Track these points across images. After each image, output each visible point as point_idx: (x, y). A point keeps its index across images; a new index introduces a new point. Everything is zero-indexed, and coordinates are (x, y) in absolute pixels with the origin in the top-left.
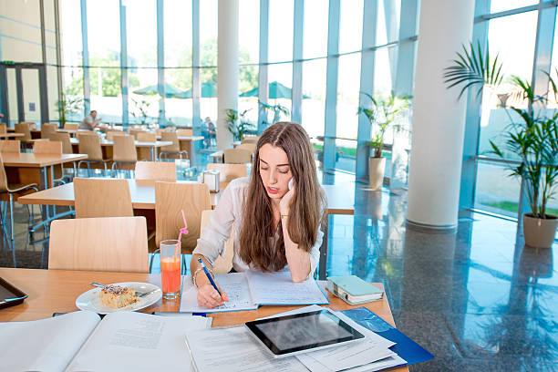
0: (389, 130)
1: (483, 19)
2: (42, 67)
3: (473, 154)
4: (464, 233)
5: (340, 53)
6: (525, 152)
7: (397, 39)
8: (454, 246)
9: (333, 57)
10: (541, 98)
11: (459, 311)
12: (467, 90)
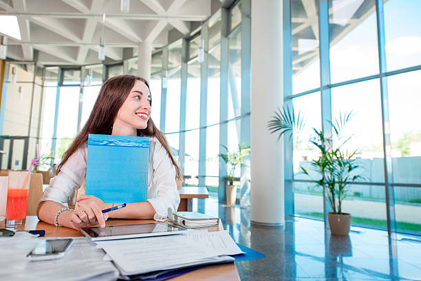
0: (238, 167)
1: (289, 98)
2: (26, 139)
3: (291, 179)
4: (290, 228)
5: (207, 125)
6: (323, 171)
7: (240, 115)
8: (284, 236)
9: (203, 128)
10: (328, 140)
11: (291, 276)
12: (283, 135)
